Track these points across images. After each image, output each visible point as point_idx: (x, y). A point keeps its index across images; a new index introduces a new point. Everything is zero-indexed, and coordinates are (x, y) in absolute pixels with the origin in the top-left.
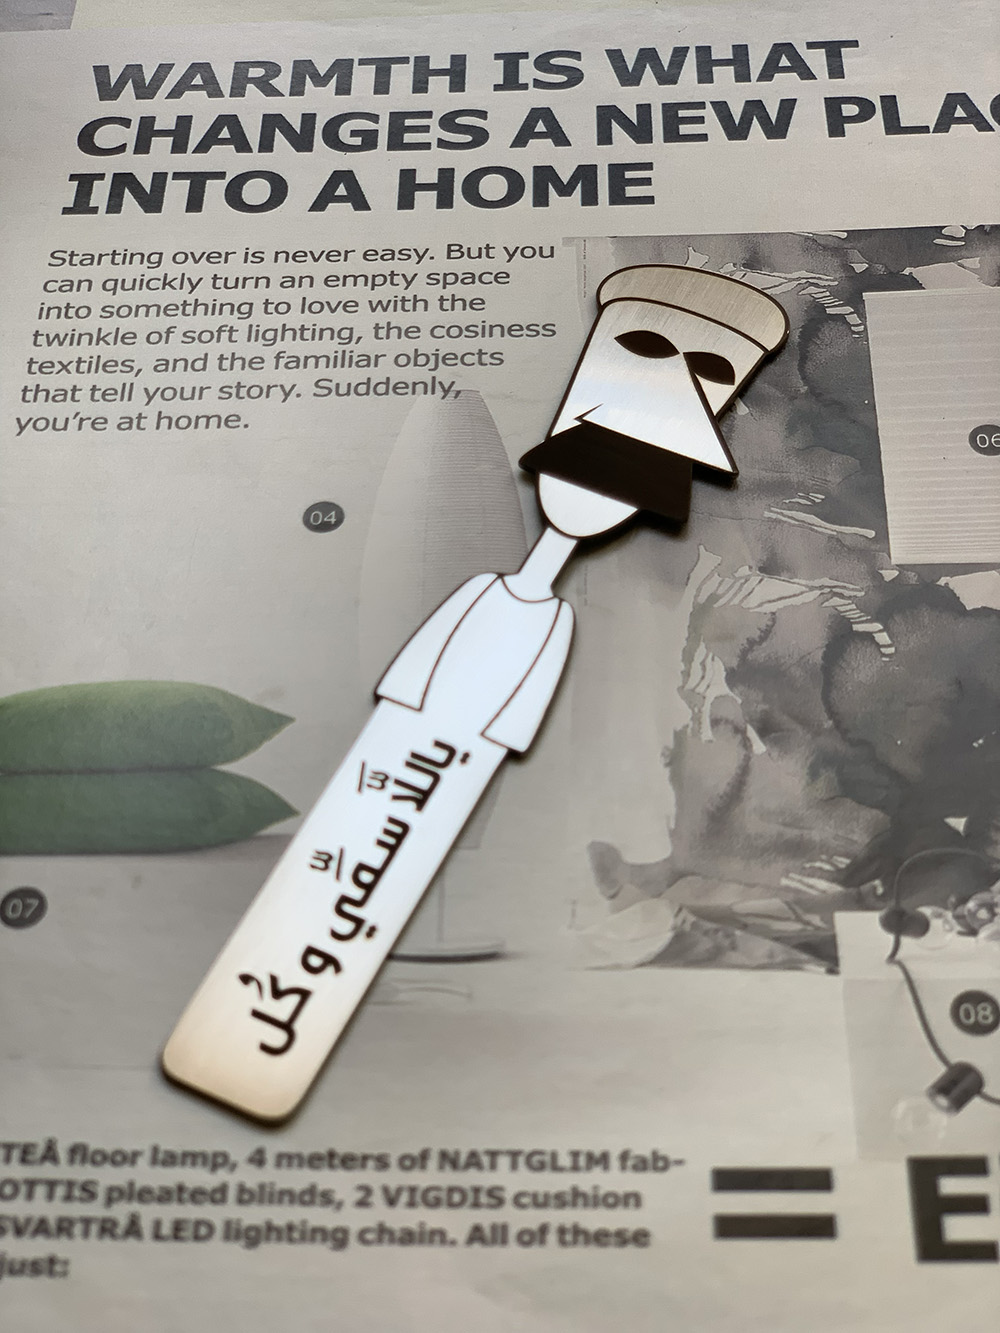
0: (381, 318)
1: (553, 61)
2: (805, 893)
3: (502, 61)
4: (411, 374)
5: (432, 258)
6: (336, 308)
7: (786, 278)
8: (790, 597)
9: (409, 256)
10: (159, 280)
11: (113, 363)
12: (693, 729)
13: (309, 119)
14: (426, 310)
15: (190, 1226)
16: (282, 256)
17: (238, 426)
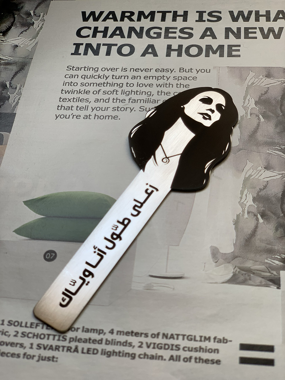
0: (159, 89)
1: (213, 14)
2: (272, 264)
3: (198, 13)
5: (175, 72)
6: (147, 86)
7: (277, 81)
8: (272, 177)
9: (169, 71)
10: (97, 76)
11: (83, 99)
12: (242, 214)
13: (142, 29)
14: (172, 87)
15: (92, 350)
16: (132, 70)
17: (117, 119)
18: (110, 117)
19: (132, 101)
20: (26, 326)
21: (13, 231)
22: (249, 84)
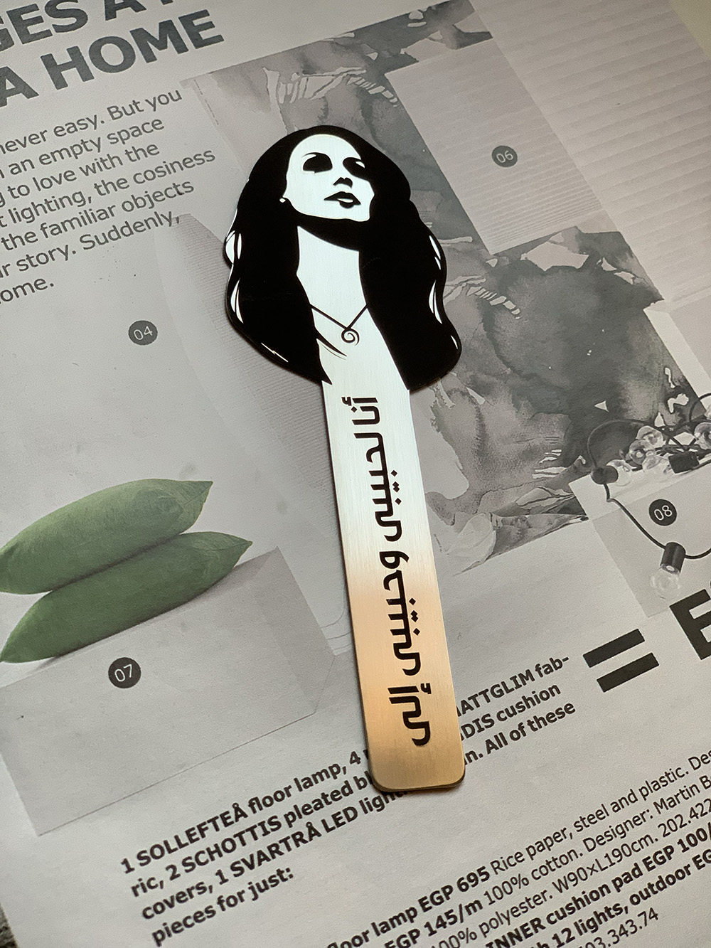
0: (95, 178)
2: (548, 478)
4: (139, 214)
5: (103, 122)
6: (60, 179)
7: (333, 75)
9: (86, 124)
12: (439, 402)
14: (121, 164)
15: (342, 814)
17: (47, 287)
18: (27, 288)
19: (53, 230)
20: (181, 846)
22: (281, 101)
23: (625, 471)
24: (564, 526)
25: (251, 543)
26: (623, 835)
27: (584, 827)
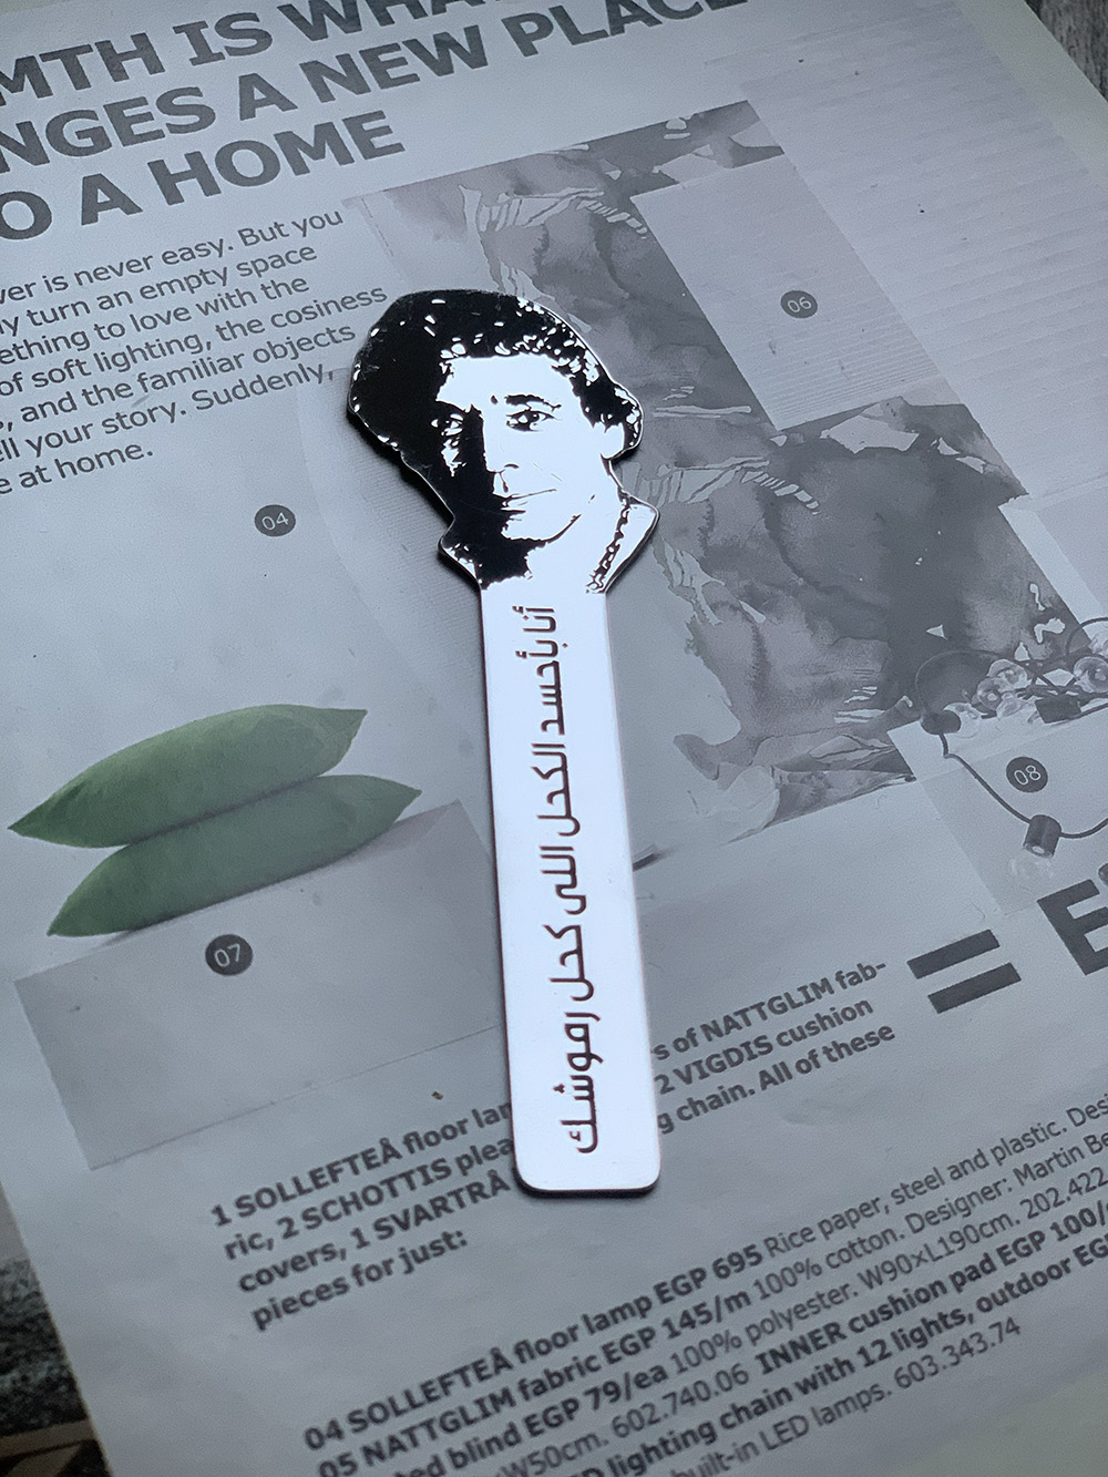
0: (223, 316)
1: (234, 26)
2: (858, 723)
3: (184, 34)
4: (276, 367)
5: (231, 248)
6: (169, 318)
7: (557, 197)
8: (710, 484)
9: (209, 252)
12: (700, 618)
13: (26, 129)
14: (255, 302)
16: (84, 278)
17: (142, 456)
18: (115, 456)
19: (154, 383)
20: (302, 1191)
21: (51, 932)
22: (483, 228)
23: (970, 720)
24: (880, 787)
25: (418, 793)
26: (966, 1212)
27: (906, 1198)
